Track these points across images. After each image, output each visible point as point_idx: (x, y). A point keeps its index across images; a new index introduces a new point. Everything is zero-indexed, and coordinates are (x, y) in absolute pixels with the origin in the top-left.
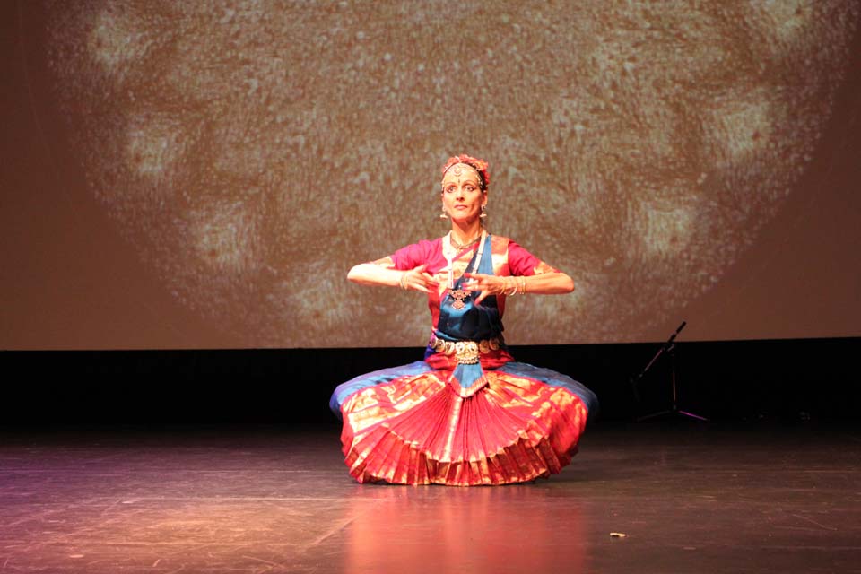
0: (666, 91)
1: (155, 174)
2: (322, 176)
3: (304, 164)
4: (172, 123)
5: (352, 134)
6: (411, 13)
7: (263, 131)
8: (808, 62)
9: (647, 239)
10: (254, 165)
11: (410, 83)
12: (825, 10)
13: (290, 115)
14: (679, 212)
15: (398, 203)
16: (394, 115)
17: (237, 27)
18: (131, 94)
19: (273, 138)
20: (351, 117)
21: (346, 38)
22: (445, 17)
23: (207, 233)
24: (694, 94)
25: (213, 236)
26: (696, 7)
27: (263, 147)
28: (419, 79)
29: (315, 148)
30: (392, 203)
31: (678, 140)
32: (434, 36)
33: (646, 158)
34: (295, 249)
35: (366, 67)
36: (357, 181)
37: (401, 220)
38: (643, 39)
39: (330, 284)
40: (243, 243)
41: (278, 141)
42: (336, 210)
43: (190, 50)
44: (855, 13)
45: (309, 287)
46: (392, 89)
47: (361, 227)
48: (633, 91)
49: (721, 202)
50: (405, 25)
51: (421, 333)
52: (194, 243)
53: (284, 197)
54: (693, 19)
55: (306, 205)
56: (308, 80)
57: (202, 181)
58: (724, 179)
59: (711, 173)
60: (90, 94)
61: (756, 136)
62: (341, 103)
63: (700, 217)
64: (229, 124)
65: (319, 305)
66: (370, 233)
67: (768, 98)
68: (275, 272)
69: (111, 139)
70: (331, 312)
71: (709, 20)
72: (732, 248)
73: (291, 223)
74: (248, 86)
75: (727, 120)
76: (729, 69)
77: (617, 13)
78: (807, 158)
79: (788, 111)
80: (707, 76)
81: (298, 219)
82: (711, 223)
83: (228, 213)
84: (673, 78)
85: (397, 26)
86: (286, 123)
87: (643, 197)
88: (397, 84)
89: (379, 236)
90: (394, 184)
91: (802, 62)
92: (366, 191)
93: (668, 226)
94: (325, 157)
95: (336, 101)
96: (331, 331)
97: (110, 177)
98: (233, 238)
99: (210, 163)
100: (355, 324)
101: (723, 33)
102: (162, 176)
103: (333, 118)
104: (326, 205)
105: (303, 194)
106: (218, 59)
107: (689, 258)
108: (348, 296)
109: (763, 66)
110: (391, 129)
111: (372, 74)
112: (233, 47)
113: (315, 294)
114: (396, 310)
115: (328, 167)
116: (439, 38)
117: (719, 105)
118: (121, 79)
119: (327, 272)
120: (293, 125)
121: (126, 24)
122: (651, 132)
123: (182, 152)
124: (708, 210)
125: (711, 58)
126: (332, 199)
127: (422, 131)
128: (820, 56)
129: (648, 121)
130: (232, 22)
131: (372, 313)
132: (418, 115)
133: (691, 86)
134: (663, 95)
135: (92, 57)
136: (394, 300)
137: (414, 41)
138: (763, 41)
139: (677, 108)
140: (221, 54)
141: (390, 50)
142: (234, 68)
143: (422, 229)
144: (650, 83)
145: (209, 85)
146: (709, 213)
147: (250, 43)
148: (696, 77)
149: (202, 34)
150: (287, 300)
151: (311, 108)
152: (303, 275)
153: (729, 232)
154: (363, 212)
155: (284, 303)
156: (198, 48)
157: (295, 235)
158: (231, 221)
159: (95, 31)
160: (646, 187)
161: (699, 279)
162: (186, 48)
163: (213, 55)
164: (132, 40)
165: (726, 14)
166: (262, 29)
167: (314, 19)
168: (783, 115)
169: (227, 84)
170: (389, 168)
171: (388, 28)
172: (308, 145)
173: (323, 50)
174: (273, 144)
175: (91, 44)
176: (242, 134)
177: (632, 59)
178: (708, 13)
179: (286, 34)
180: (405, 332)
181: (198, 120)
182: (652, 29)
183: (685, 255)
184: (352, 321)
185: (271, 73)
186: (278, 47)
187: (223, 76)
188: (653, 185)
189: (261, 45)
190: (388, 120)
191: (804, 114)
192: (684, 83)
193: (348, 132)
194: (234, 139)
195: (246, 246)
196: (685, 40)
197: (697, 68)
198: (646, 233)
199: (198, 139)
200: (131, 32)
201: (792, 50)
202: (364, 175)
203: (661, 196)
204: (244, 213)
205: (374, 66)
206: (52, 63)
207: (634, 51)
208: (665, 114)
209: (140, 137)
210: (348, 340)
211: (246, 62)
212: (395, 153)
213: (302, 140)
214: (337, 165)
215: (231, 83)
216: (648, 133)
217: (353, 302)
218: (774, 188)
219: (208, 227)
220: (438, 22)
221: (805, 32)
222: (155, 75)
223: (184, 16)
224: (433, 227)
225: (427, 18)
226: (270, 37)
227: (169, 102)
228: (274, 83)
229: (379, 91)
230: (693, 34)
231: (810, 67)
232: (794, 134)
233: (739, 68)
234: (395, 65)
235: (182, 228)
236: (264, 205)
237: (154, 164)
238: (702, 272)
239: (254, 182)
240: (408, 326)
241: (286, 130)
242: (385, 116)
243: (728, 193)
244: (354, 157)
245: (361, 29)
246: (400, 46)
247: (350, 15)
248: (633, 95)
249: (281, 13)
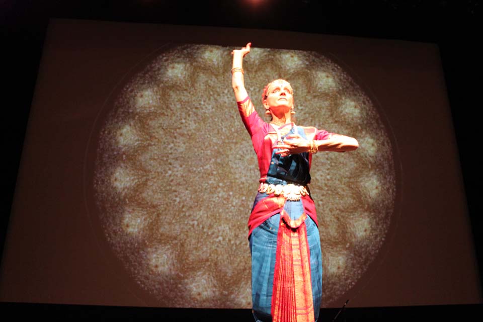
0: (334, 213)
1: (135, 232)
2: (203, 238)
3: (197, 232)
4: (143, 212)
5: (216, 222)
6: (240, 178)
7: (180, 218)
8: (381, 205)
9: (329, 268)
10: (176, 232)
11: (239, 204)
12: (385, 188)
13: (191, 213)
14: (340, 257)
15: (234, 250)
16: (233, 215)
17: (172, 178)
18: (127, 200)
19: (184, 221)
20: (216, 215)
21: (215, 185)
22: (253, 180)
23: (155, 258)
24: (343, 214)
25: (157, 259)
26: (343, 183)
27: (180, 225)
28: (243, 203)
29: (201, 226)
30: (232, 250)
31: (338, 231)
32: (249, 187)
33: (328, 237)
34: (191, 266)
35: (222, 197)
36: (217, 240)
37: (235, 257)
38: (325, 193)
39: (205, 282)
40: (170, 263)
41: (186, 222)
42: (209, 251)
43: (153, 185)
44: (395, 190)
45: (196, 282)
46: (233, 206)
47: (219, 258)
48: (322, 211)
49: (355, 254)
50: (238, 182)
51: (242, 303)
52: (149, 262)
53: (187, 245)
54: (342, 188)
55: (196, 249)
56: (199, 200)
57: (154, 237)
58: (356, 246)
59: (351, 243)
60: (110, 198)
61: (365, 231)
62: (212, 210)
63: (348, 259)
64: (166, 215)
65: (200, 290)
66: (222, 261)
67: (369, 217)
68: (182, 275)
69: (117, 217)
70: (205, 293)
71: (347, 188)
72: (359, 272)
73: (190, 255)
74: (175, 201)
75: (355, 224)
76: (355, 206)
77: (315, 184)
78: (383, 239)
79: (376, 222)
80: (348, 208)
81: (193, 254)
82: (352, 262)
83: (164, 250)
84: (336, 208)
85: (235, 182)
86: (190, 216)
87: (327, 252)
88: (234, 204)
89: (226, 263)
90: (232, 242)
91: (379, 205)
92: (221, 244)
93: (336, 263)
94: (205, 230)
95: (210, 209)
96: (204, 301)
97: (115, 232)
98: (165, 260)
99: (158, 230)
100: (215, 299)
101: (353, 193)
102: (137, 234)
103: (209, 215)
104: (205, 249)
105: (195, 244)
106: (164, 189)
107: (344, 275)
108: (212, 287)
109: (366, 206)
110: (232, 221)
111: (225, 199)
112: (170, 185)
113: (198, 285)
114: (232, 293)
115: (206, 234)
116: (251, 188)
117: (352, 219)
118: (123, 194)
119: (204, 276)
120: (192, 217)
121: (127, 173)
122: (329, 227)
123: (146, 224)
124: (351, 257)
125: (349, 202)
126: (207, 247)
127: (244, 222)
128: (385, 203)
129: (328, 223)
130: (170, 176)
131: (222, 294)
132: (242, 216)
133: (342, 211)
134: (333, 214)
135: (112, 184)
136: (231, 289)
137: (241, 188)
138: (366, 197)
139: (338, 219)
140: (165, 187)
141: (232, 191)
142: (170, 193)
143: (243, 260)
144: (328, 209)
145: (159, 199)
146: (351, 258)
147: (177, 184)
148: (344, 208)
149: (158, 179)
150: (187, 287)
151: (200, 210)
152: (193, 277)
153: (358, 265)
154: (220, 253)
155: (185, 288)
156: (156, 184)
157: (191, 261)
158: (165, 254)
159: (114, 175)
160: (328, 248)
161: (348, 283)
162: (151, 184)
163: (162, 187)
164: (130, 179)
165: (353, 187)
166: (182, 179)
167: (203, 177)
168: (374, 223)
169: (167, 199)
170: (230, 236)
171: (231, 183)
172: (198, 225)
173: (206, 189)
174: (184, 224)
175: (113, 179)
176: (171, 219)
177: (321, 200)
178: (347, 186)
179: (192, 182)
180: (235, 302)
181: (154, 212)
182: (328, 190)
183: (343, 274)
184: (214, 297)
185: (185, 196)
186: (188, 186)
187: (165, 195)
188: (330, 247)
189: (181, 185)
190: (230, 217)
191: (381, 223)
192: (340, 210)
193: (215, 221)
194: (168, 221)
195: (171, 264)
196: (339, 195)
197: (344, 205)
198: (328, 265)
199: (153, 219)
200: (129, 176)
201: (376, 201)
202: (220, 238)
203: (333, 251)
204: (170, 251)
205: (226, 196)
206: (95, 185)
207: (322, 198)
208: (334, 221)
209: (129, 218)
210: (212, 305)
211: (175, 191)
212: (233, 230)
213: (196, 223)
214: (210, 233)
215: (169, 199)
216: (328, 228)
217: (214, 289)
218: (372, 250)
219: (155, 255)
220: (250, 182)
221: (379, 195)
222: (138, 193)
223: (151, 172)
224: (247, 260)
225: (246, 180)
226: (185, 183)
227: (143, 204)
228: (186, 200)
229: (227, 206)
230: (342, 193)
231: (382, 207)
232: (378, 230)
233: (358, 206)
234: (234, 197)
235: (144, 255)
236: (179, 248)
237: (134, 228)
238: (349, 281)
239: (175, 238)
240: (237, 300)
241: (189, 218)
242: (230, 216)
243: (357, 251)
244: (216, 231)
245: (221, 182)
246: (236, 190)
247: (217, 177)
248: (322, 213)
249: (190, 174)
